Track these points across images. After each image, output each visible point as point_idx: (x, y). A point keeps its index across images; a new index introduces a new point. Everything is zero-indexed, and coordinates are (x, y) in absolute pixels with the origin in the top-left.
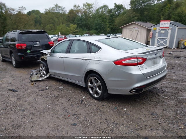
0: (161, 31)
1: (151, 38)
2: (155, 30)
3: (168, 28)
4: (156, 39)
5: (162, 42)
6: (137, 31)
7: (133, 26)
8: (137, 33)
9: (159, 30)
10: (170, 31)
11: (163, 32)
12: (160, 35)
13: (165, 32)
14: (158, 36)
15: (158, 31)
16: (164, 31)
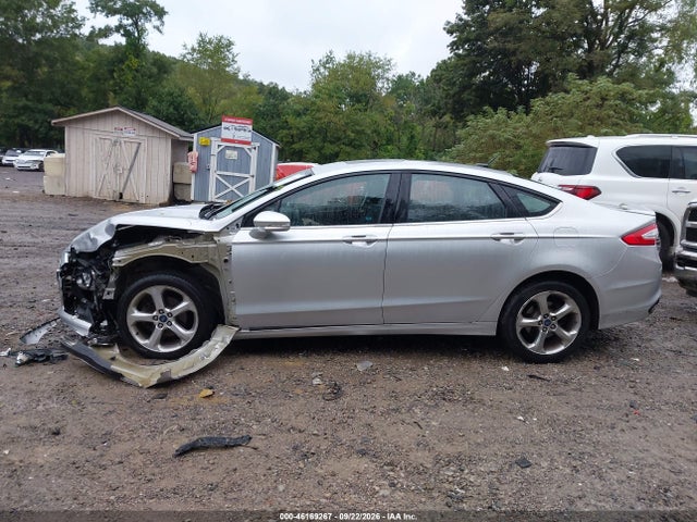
0: (228, 152)
1: (193, 172)
2: (206, 147)
3: (248, 143)
4: (213, 176)
5: (233, 188)
6: (136, 145)
7: (116, 123)
8: (134, 150)
9: (219, 146)
10: (254, 155)
11: (233, 155)
12: (223, 163)
13: (240, 156)
14: (219, 168)
15: (215, 150)
16: (236, 153)
